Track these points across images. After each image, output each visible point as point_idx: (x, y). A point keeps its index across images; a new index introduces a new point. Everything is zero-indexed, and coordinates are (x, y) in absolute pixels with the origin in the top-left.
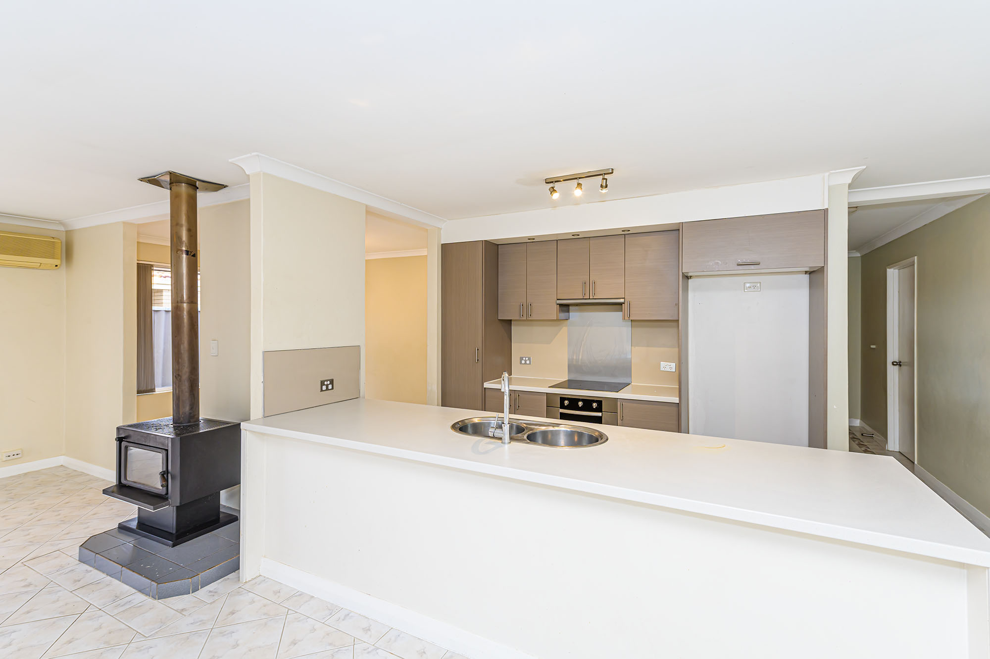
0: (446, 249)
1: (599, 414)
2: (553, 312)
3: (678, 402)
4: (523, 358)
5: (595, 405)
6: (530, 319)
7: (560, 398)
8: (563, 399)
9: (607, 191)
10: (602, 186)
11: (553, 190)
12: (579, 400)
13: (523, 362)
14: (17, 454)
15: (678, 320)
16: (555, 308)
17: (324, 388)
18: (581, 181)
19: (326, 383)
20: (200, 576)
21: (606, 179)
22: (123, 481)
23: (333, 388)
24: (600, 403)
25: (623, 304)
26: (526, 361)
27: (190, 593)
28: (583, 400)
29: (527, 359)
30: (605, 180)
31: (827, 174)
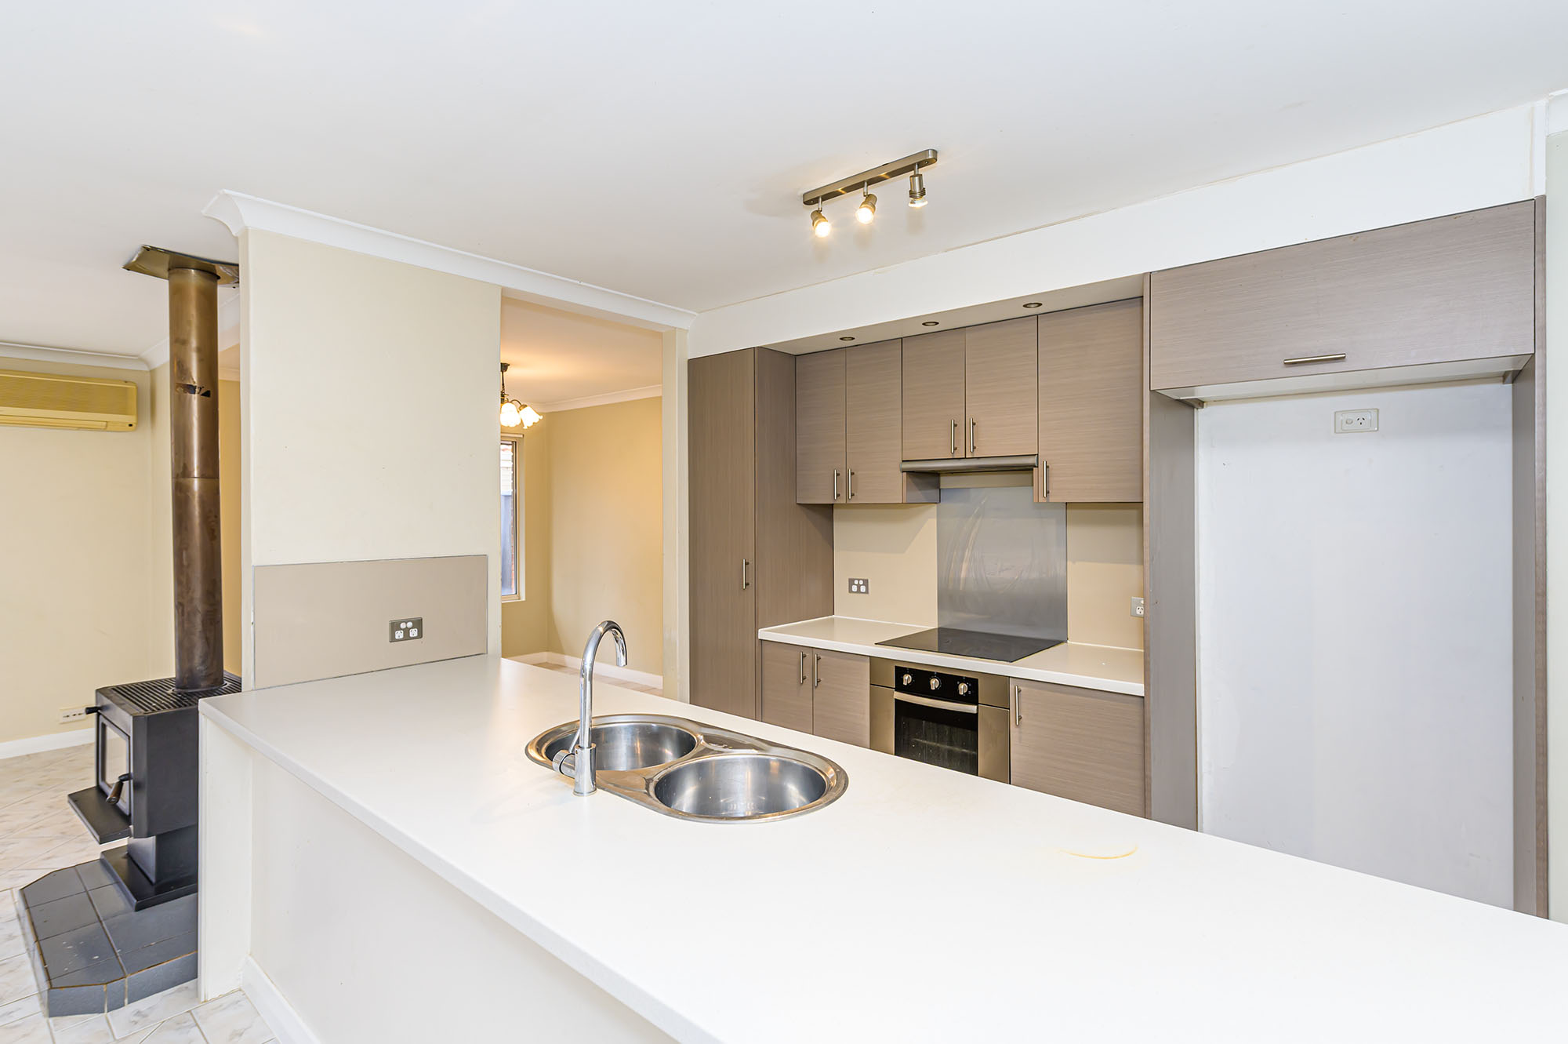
0: (698, 368)
1: (972, 709)
2: (896, 487)
3: (1143, 695)
4: (854, 580)
5: (963, 688)
6: (851, 502)
7: (896, 667)
8: (900, 671)
9: (926, 203)
10: (912, 194)
11: (817, 215)
12: (931, 675)
13: (855, 588)
14: (80, 714)
15: (1139, 505)
16: (900, 479)
17: (399, 635)
18: (872, 190)
19: (403, 626)
20: (126, 980)
21: (921, 178)
22: (101, 783)
23: (420, 635)
24: (973, 683)
25: (1034, 469)
26: (859, 586)
27: (103, 1012)
28: (940, 676)
29: (861, 582)
30: (917, 178)
31: (1542, 103)
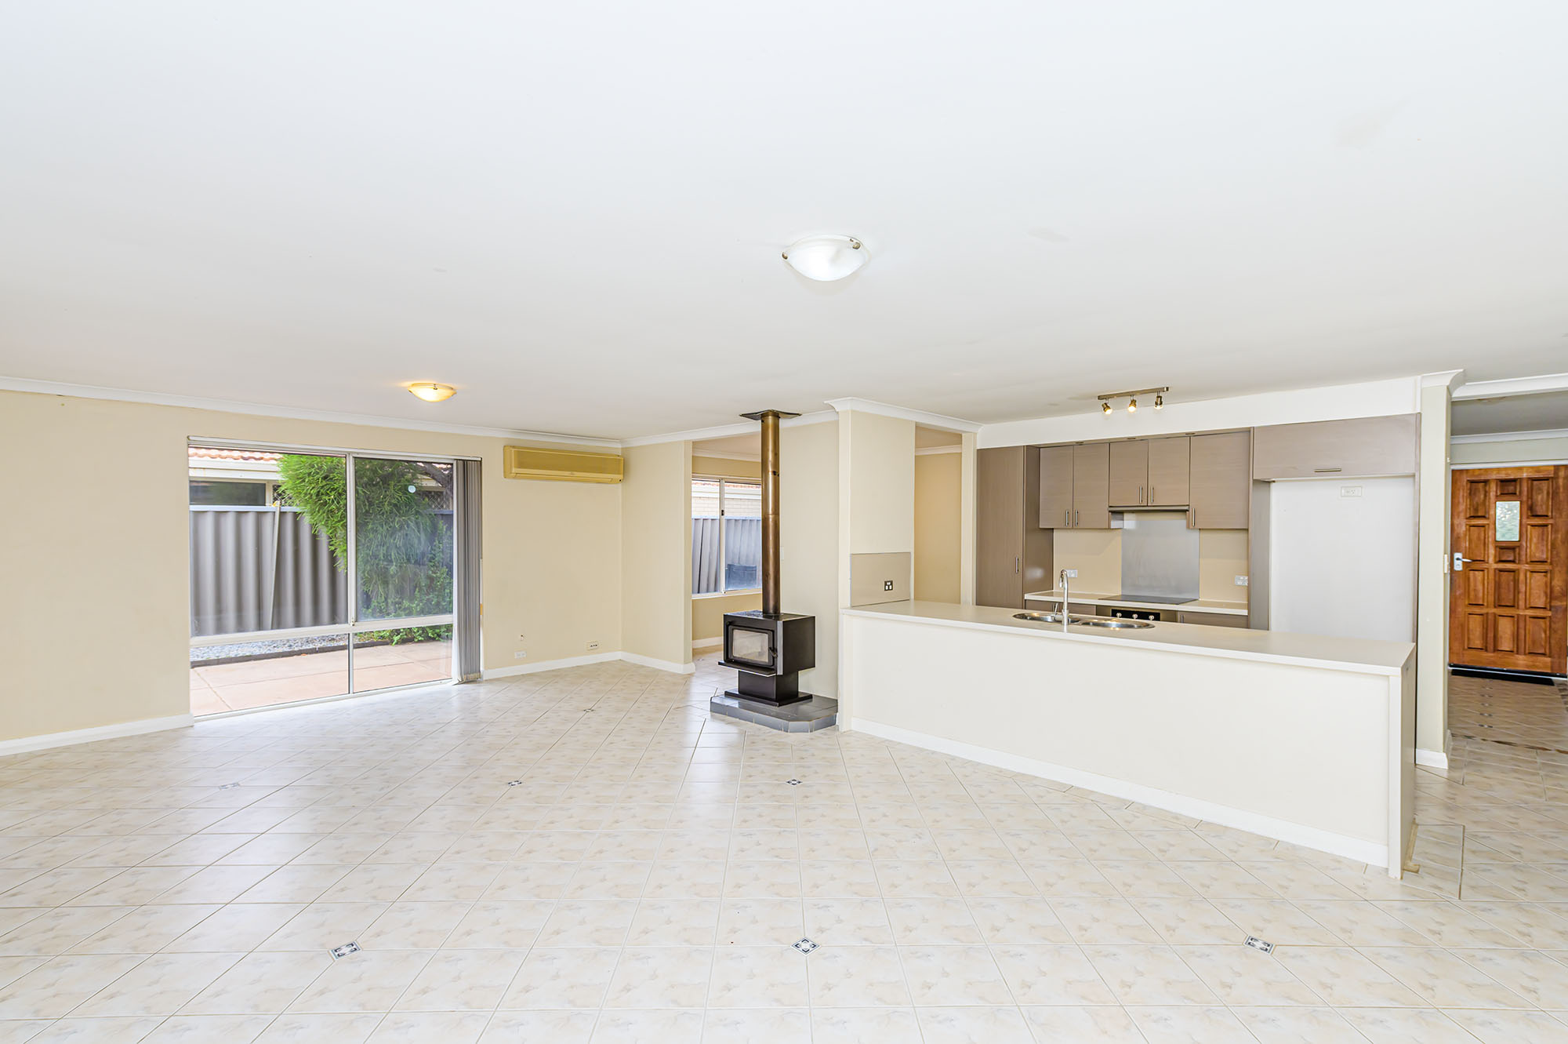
0: (982, 453)
2: (1104, 518)
3: (1247, 614)
6: (1076, 525)
7: (1112, 609)
8: (1115, 612)
9: (1162, 406)
11: (1106, 407)
12: (1134, 612)
15: (1248, 529)
16: (1106, 515)
17: (887, 588)
18: (1135, 398)
19: (888, 584)
21: (1161, 397)
22: (730, 657)
23: (892, 589)
24: (1157, 615)
25: (1188, 512)
28: (1137, 612)
30: (1160, 399)
31: (1419, 377)
